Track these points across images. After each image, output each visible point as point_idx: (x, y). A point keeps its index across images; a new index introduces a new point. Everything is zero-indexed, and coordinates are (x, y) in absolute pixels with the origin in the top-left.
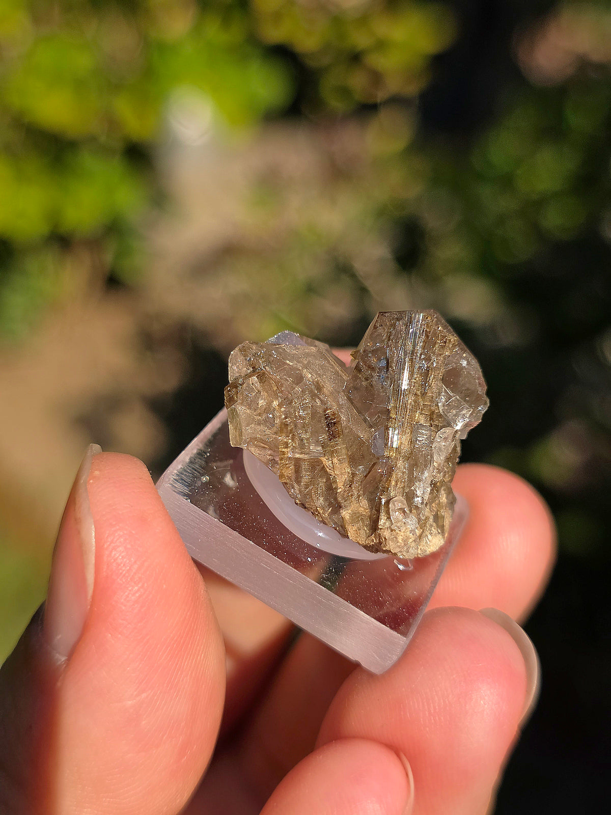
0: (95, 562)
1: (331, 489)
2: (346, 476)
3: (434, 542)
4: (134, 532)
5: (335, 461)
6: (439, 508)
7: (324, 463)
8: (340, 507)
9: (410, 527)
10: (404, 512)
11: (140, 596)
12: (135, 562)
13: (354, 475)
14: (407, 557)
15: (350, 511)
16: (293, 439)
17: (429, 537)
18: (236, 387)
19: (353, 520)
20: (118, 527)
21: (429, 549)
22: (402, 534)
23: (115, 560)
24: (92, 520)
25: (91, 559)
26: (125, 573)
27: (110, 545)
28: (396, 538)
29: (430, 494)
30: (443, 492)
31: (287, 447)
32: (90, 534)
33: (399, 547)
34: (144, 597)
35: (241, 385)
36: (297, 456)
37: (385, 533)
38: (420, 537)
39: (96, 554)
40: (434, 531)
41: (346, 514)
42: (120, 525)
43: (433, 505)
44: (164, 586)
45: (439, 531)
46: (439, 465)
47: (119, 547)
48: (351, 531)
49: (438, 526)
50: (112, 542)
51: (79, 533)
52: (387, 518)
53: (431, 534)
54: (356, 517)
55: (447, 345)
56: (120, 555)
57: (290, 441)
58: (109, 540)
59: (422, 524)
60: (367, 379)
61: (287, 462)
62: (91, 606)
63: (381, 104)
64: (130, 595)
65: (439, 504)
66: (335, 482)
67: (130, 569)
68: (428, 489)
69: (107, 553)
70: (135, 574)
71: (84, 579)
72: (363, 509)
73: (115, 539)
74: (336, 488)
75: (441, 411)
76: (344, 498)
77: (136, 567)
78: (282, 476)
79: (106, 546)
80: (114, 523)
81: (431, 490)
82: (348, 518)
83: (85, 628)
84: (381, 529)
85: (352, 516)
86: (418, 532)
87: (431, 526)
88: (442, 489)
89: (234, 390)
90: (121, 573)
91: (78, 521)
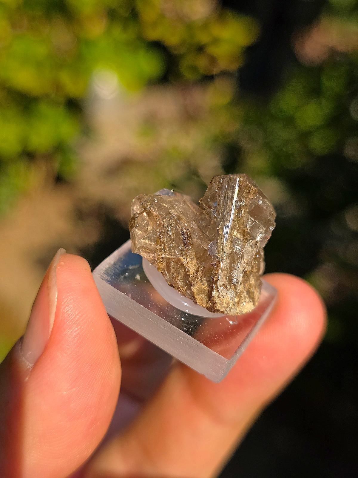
0: (56, 312)
1: (186, 275)
2: (195, 268)
3: (248, 307)
4: (79, 298)
5: (188, 259)
6: (251, 287)
7: (182, 260)
8: (191, 285)
9: (230, 296)
10: (226, 287)
11: (78, 333)
12: (78, 314)
13: (199, 267)
14: (230, 314)
15: (196, 288)
16: (164, 247)
17: (244, 303)
18: (134, 219)
19: (198, 293)
20: (70, 294)
21: (245, 311)
22: (225, 300)
23: (67, 312)
24: (57, 288)
25: (54, 310)
26: (72, 320)
27: (65, 303)
28: (222, 302)
29: (243, 278)
30: (252, 278)
31: (161, 252)
32: (55, 296)
33: (224, 307)
34: (81, 334)
35: (137, 218)
36: (167, 257)
37: (216, 299)
38: (238, 303)
39: (56, 307)
40: (247, 300)
41: (194, 289)
42: (72, 293)
43: (246, 285)
44: (92, 330)
45: (251, 300)
46: (248, 261)
47: (70, 304)
48: (198, 298)
49: (250, 298)
50: (66, 302)
51: (49, 295)
52: (217, 291)
53: (245, 302)
54: (200, 291)
55: (251, 192)
56: (70, 309)
57: (163, 248)
58: (65, 300)
59: (238, 295)
60: (208, 214)
61: (161, 260)
62: (51, 336)
63: (216, 75)
64: (73, 332)
65: (250, 284)
66: (189, 271)
67: (75, 317)
68: (241, 275)
69: (63, 307)
70: (77, 321)
71: (48, 321)
72: (204, 286)
73: (68, 301)
74: (189, 275)
75: (249, 231)
76: (193, 280)
77: (78, 317)
78: (159, 268)
79: (62, 304)
80: (69, 291)
81: (243, 275)
82: (196, 291)
83: (46, 349)
84: (214, 297)
85: (198, 291)
86: (236, 300)
87: (245, 297)
88: (251, 276)
89: (133, 221)
90: (70, 319)
91: (49, 288)
